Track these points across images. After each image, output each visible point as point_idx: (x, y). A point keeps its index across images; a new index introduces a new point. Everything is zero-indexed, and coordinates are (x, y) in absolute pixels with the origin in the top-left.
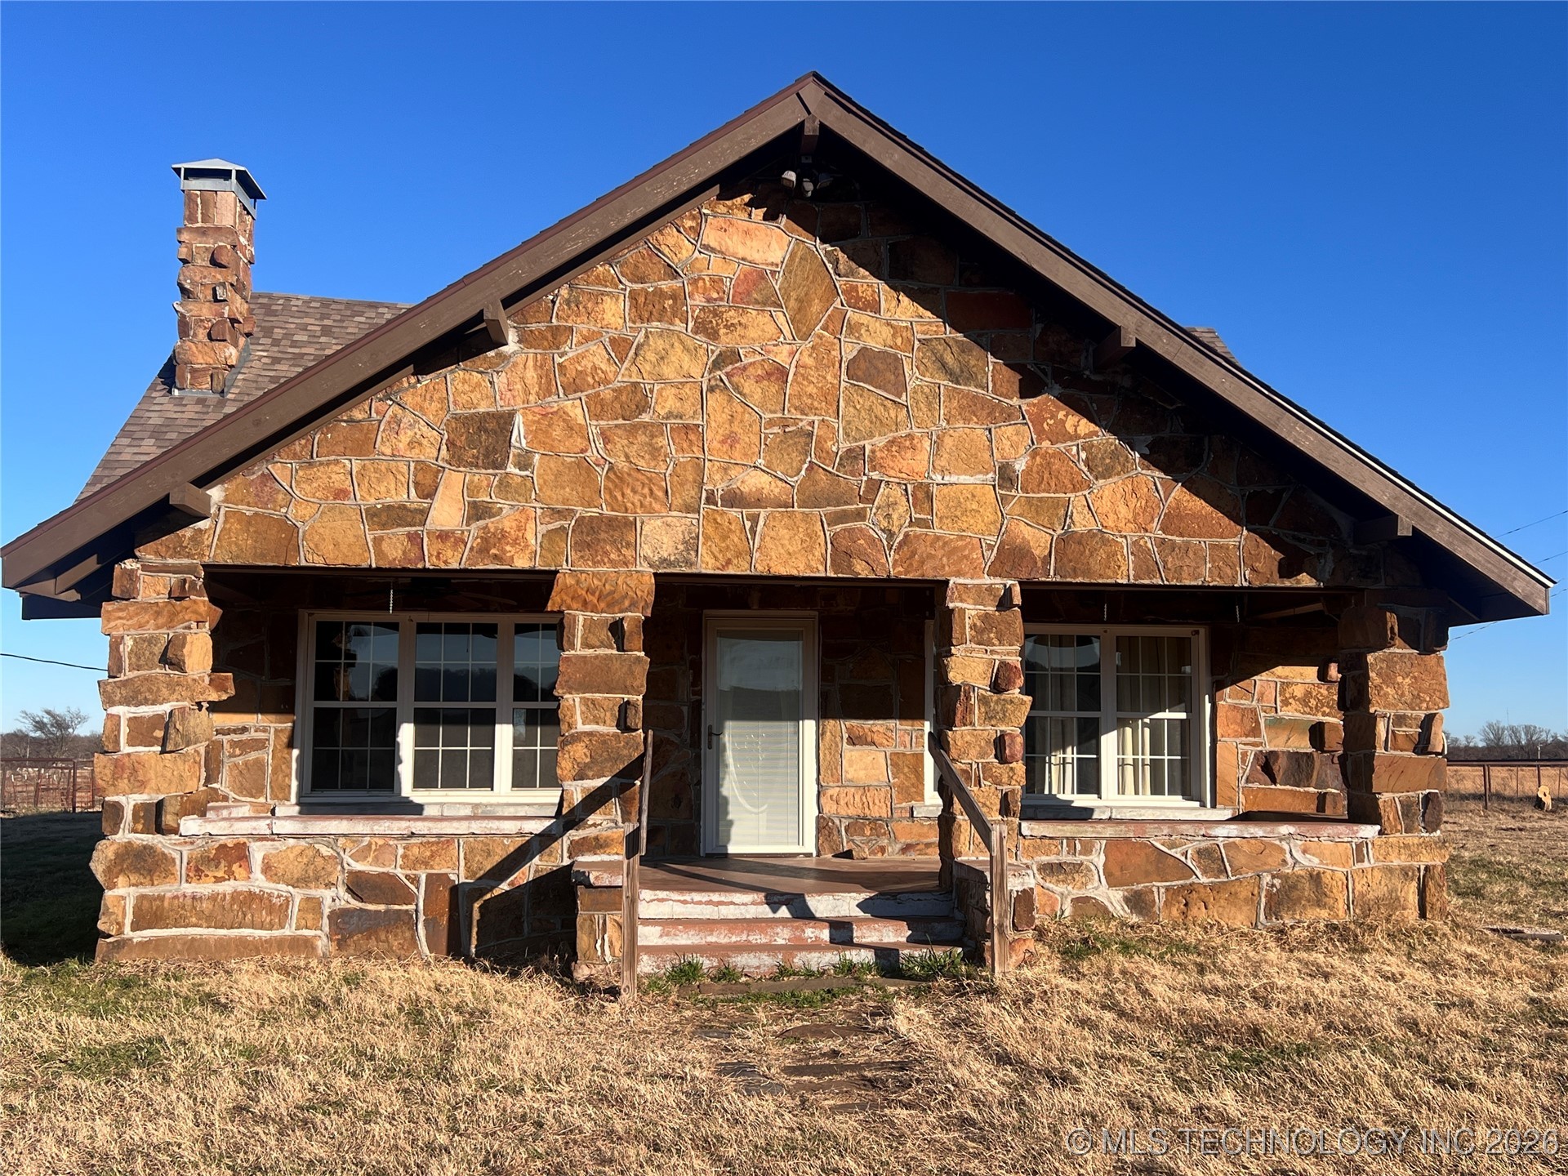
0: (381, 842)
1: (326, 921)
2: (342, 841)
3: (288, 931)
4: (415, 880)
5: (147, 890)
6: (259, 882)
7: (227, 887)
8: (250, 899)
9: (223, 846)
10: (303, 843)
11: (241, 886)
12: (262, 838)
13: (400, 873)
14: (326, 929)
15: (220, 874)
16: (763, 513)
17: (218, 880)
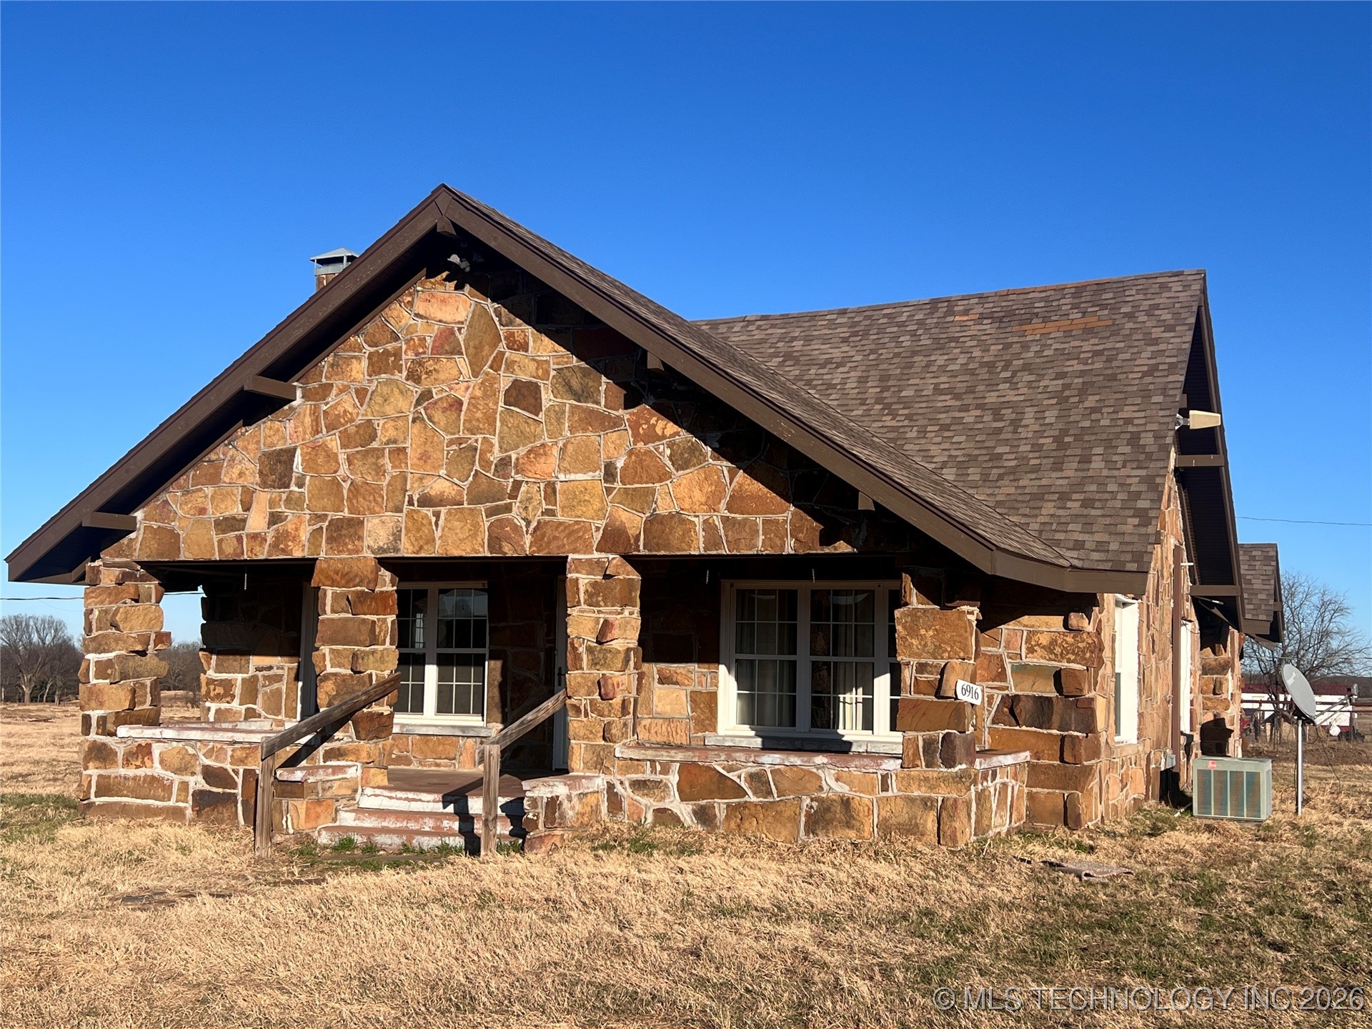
0: (219, 746)
1: (190, 798)
2: (199, 744)
3: (172, 803)
4: (236, 772)
5: (103, 772)
6: (157, 770)
7: (141, 772)
8: (153, 780)
9: (140, 745)
10: (181, 745)
11: (149, 772)
12: (159, 741)
13: (229, 767)
14: (191, 803)
15: (138, 763)
16: (443, 510)
17: (138, 767)
